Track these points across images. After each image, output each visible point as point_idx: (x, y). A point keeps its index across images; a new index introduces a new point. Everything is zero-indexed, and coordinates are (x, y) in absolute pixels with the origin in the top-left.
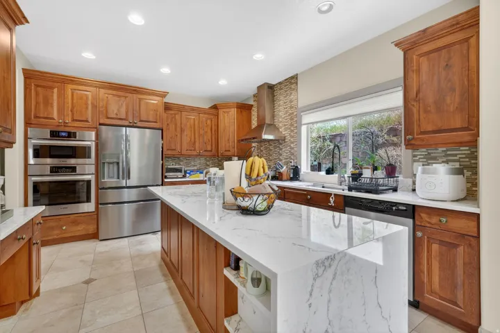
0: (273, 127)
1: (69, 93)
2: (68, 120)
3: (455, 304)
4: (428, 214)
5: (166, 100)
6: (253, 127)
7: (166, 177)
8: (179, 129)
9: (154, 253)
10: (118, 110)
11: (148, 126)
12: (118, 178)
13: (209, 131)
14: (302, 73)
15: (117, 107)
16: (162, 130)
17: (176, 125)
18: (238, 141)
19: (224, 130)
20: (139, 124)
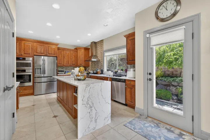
0: (96, 56)
1: (23, 44)
2: (23, 54)
3: (132, 102)
4: (128, 81)
5: (58, 46)
6: (90, 56)
7: (58, 74)
8: (63, 57)
9: (54, 98)
10: (41, 50)
11: (52, 56)
12: (41, 74)
13: (74, 57)
14: (105, 39)
15: (40, 49)
16: (57, 57)
17: (62, 55)
18: (84, 61)
19: (80, 57)
20: (48, 55)
